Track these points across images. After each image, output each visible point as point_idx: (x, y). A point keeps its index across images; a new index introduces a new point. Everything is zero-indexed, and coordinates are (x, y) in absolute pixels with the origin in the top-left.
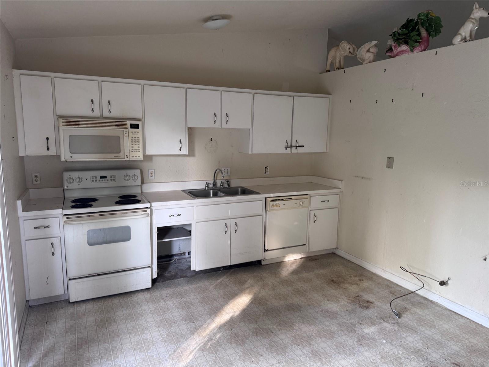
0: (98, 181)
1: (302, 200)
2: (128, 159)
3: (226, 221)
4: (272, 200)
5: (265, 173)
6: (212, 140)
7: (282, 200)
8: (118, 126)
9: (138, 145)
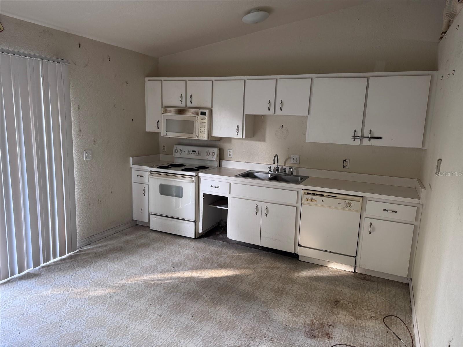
0: (191, 153)
1: (351, 201)
2: (197, 138)
3: (257, 203)
4: (308, 193)
5: (344, 167)
6: (282, 127)
7: (322, 195)
8: (193, 114)
9: (205, 128)
